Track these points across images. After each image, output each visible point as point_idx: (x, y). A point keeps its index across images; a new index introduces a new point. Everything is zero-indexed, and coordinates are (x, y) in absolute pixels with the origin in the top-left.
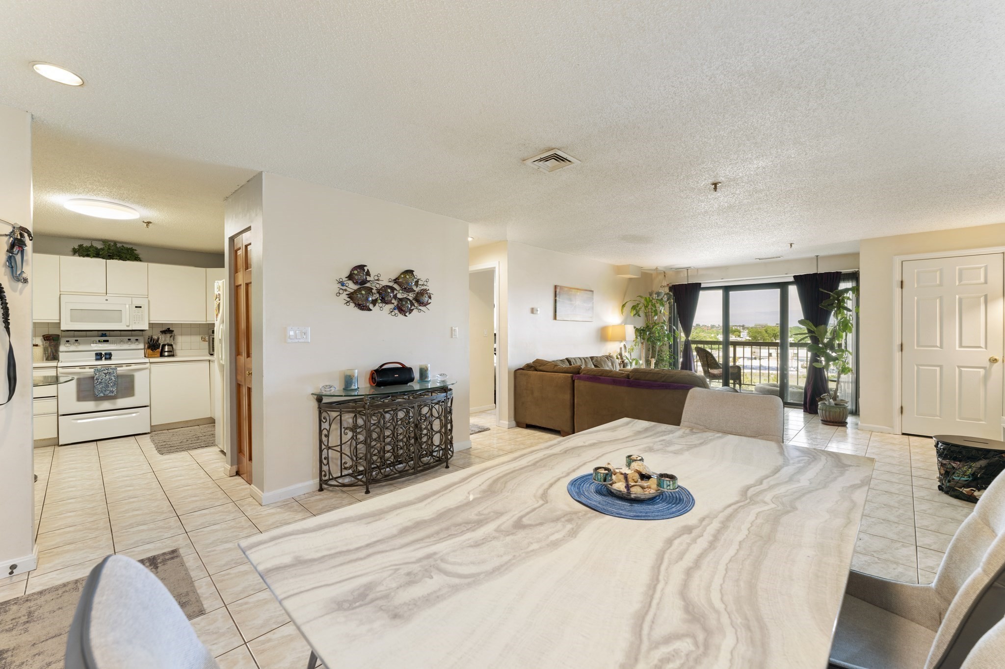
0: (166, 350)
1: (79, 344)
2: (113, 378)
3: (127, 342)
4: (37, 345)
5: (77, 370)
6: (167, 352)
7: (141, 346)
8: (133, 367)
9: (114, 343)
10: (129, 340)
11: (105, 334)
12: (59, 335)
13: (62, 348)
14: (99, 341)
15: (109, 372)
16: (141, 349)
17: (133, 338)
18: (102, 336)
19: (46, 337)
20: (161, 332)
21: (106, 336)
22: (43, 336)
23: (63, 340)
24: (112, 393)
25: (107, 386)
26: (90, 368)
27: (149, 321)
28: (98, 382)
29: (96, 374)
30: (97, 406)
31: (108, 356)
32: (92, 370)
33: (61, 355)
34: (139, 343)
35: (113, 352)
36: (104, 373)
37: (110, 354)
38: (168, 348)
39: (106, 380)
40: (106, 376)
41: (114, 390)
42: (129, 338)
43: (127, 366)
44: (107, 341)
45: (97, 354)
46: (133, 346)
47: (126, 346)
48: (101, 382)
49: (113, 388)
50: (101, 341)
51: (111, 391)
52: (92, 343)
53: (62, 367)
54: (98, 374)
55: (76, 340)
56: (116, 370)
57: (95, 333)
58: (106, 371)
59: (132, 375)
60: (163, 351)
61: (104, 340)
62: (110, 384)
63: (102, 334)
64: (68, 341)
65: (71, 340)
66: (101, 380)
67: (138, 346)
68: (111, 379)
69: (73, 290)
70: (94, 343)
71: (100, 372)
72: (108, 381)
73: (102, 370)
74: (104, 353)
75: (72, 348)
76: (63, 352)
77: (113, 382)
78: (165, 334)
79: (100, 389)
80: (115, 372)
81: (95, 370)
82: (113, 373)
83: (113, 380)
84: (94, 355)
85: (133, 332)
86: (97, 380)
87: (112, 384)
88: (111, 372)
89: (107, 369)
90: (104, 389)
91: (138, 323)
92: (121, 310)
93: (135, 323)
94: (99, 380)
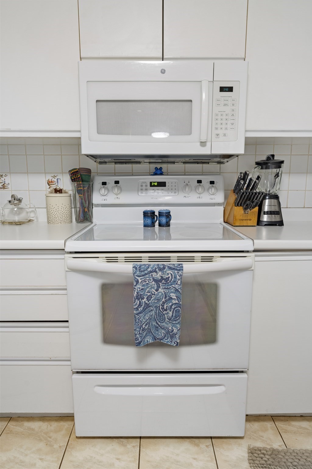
0: (266, 208)
1: (121, 189)
2: (173, 296)
3: (196, 188)
4: (61, 191)
5: (100, 264)
6: (268, 213)
7: (220, 198)
9: (175, 189)
10: (199, 182)
11: (161, 168)
12: (89, 171)
13: (97, 198)
14: (151, 183)
15: (166, 276)
16: (219, 204)
17: (206, 179)
18: (155, 174)
19: (75, 174)
20: (258, 164)
21: (161, 174)
22: (70, 172)
23: (98, 181)
24: (172, 337)
25: (160, 317)
26: (127, 260)
27: (245, 129)
28: (140, 305)
29: (137, 282)
30: (141, 358)
31: (164, 220)
33: (95, 210)
34: (217, 189)
35: (173, 211)
36: (155, 280)
37: (168, 215)
38: (270, 205)
39: (159, 300)
40: (159, 287)
41: (175, 331)
42: (199, 178)
43: (204, 260)
44: (162, 184)
45: (145, 214)
46: (206, 198)
47: (193, 198)
48: (147, 306)
49: (174, 325)
50: (154, 186)
51: (168, 332)
52: (140, 188)
53: (71, 253)
54: (140, 281)
55: (117, 182)
56: (180, 273)
57: (145, 167)
58: (158, 275)
59: (215, 287)
60: (262, 213)
61: (158, 182)
62: (166, 310)
63: (156, 168)
64: (104, 184)
65: (110, 180)
66: (147, 298)
67: (213, 197)
68: (169, 299)
69: (102, 55)
70: (142, 189)
71: (146, 274)
72: (164, 303)
73: (149, 270)
74: (157, 214)
75: (111, 199)
76: (98, 205)
77: (173, 307)
78: (266, 168)
79: (146, 325)
80: (178, 277)
81: (136, 268)
82: (174, 281)
83: (174, 302)
84: (142, 216)
85: (204, 165)
86: (138, 299)
87: (171, 313)
88: (170, 275)
89: (160, 270)
90: (154, 323)
91: (225, 135)
92: (191, 101)
93: (218, 135)
94: (143, 298)
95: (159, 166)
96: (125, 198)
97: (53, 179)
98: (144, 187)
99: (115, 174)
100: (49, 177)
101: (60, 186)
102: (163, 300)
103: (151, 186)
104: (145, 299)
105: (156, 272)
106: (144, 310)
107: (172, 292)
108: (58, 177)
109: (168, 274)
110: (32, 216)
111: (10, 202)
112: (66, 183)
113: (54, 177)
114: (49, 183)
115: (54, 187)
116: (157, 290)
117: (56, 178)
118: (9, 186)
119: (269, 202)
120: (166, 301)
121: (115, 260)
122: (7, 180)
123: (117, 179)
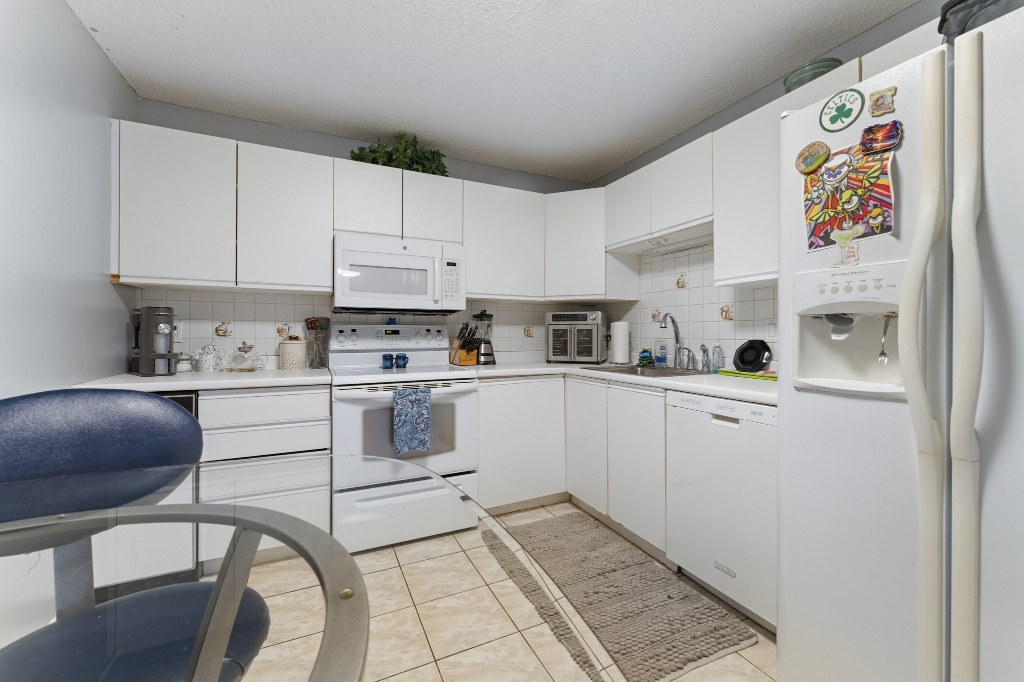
0: (483, 351)
1: (358, 336)
2: (424, 412)
3: (426, 336)
4: (297, 338)
5: (363, 393)
6: (484, 355)
7: (445, 343)
8: (456, 387)
9: (408, 338)
10: (428, 330)
11: (395, 319)
12: (328, 320)
13: (334, 345)
14: (386, 331)
15: (418, 398)
16: (445, 349)
17: (433, 329)
18: (389, 323)
19: (311, 323)
20: (475, 316)
21: (395, 324)
22: (306, 320)
23: (335, 329)
24: (424, 444)
25: (415, 430)
26: (386, 389)
27: (466, 293)
28: (400, 421)
29: (397, 403)
30: (396, 469)
31: (401, 362)
32: (390, 393)
33: (331, 356)
34: (443, 337)
35: (408, 354)
36: (410, 401)
37: (404, 358)
38: (485, 349)
39: (413, 417)
40: (413, 406)
41: (426, 439)
42: (428, 327)
43: (444, 386)
44: (396, 332)
45: (385, 358)
46: (434, 344)
47: (424, 344)
48: (405, 422)
49: (425, 434)
50: (389, 334)
51: (421, 441)
52: (376, 335)
53: (339, 386)
54: (399, 402)
55: (354, 330)
56: (429, 394)
57: (378, 317)
58: (413, 398)
59: (452, 407)
60: (480, 355)
61: (392, 331)
62: (419, 424)
63: (390, 318)
64: (341, 331)
65: (348, 328)
66: (405, 416)
67: (440, 343)
68: (421, 415)
69: (353, 229)
70: (378, 337)
71: (404, 397)
72: (417, 419)
73: (406, 394)
74: (395, 356)
75: (349, 345)
76: (334, 352)
77: (425, 421)
78: (480, 321)
79: (404, 437)
80: (428, 398)
81: (396, 393)
82: (425, 401)
83: (425, 416)
84: (382, 359)
85: (431, 317)
86: (398, 417)
87: (423, 426)
88: (422, 397)
89: (414, 393)
90: (410, 436)
91: (451, 296)
92: (426, 270)
93: (446, 296)
94: (402, 416)
95: (393, 317)
96: (361, 344)
97: (284, 327)
98: (380, 335)
99: (349, 323)
100: (280, 325)
101: (293, 333)
102: (417, 416)
103: (386, 334)
104: (403, 417)
105: (411, 395)
106: (403, 425)
107: (424, 410)
108: (289, 325)
109: (420, 396)
110: (258, 364)
111: (240, 349)
112: (298, 329)
113: (285, 325)
114: (279, 331)
115: (285, 335)
116: (412, 409)
117: (288, 326)
118: (232, 334)
119: (485, 347)
120: (419, 417)
121: (376, 390)
122: (230, 327)
123: (354, 327)
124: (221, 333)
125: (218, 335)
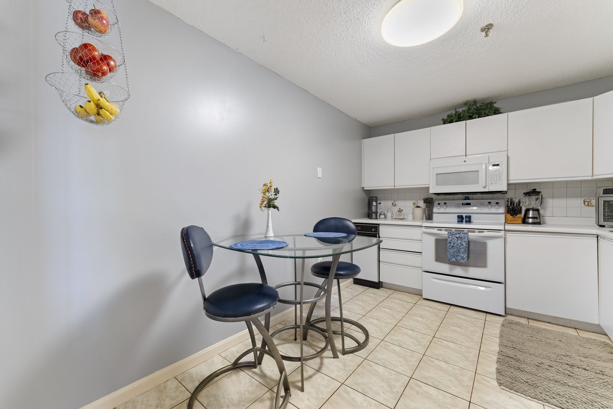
0: (531, 216)
1: (447, 206)
2: (464, 243)
3: (487, 206)
4: (419, 207)
5: (435, 231)
6: (531, 218)
7: (502, 210)
8: (486, 234)
9: (475, 206)
10: (490, 203)
11: (468, 197)
12: (432, 199)
13: (435, 210)
14: (462, 203)
15: (461, 236)
16: (502, 213)
17: (493, 202)
18: (465, 199)
19: (426, 200)
20: (524, 194)
21: (469, 199)
22: (424, 199)
23: (436, 203)
24: (463, 259)
25: (459, 251)
26: (446, 230)
27: (508, 180)
28: (450, 246)
29: (449, 237)
30: (451, 270)
31: (468, 219)
32: (446, 232)
33: (434, 215)
34: (500, 206)
35: (473, 216)
36: (456, 237)
37: (470, 217)
38: (533, 214)
39: (458, 245)
40: (458, 240)
41: (465, 257)
42: (490, 201)
43: (479, 232)
44: (469, 204)
45: (458, 217)
46: (493, 210)
47: (486, 210)
48: (453, 247)
49: (464, 255)
50: (464, 205)
51: (462, 258)
52: (457, 205)
53: (424, 227)
54: (450, 237)
55: (445, 203)
56: (467, 235)
57: (460, 196)
58: (458, 236)
59: (485, 244)
60: (526, 218)
61: (466, 203)
62: (461, 249)
63: (466, 197)
64: (439, 204)
65: (442, 202)
66: (453, 244)
67: (497, 210)
68: (462, 245)
70: (458, 206)
71: (453, 235)
72: (460, 246)
73: (454, 233)
74: (464, 217)
75: (442, 210)
76: (436, 213)
77: (464, 248)
78: (529, 196)
79: (452, 253)
80: (466, 237)
81: (449, 233)
82: (464, 238)
83: (464, 246)
84: (457, 218)
85: (494, 195)
86: (449, 243)
87: (463, 250)
88: (462, 236)
89: (459, 234)
90: (456, 254)
91: (496, 183)
92: (478, 171)
93: (492, 183)
94: (451, 243)
95: (467, 196)
96: (448, 210)
97: (416, 202)
98: (459, 205)
99: (445, 200)
100: (414, 202)
101: (419, 205)
102: (460, 245)
103: (462, 204)
104: (452, 244)
105: (457, 234)
106: (452, 248)
107: (463, 242)
108: (418, 201)
109: (462, 235)
110: (406, 217)
111: (398, 211)
112: (422, 204)
113: (416, 201)
114: (414, 204)
115: (416, 205)
116: (457, 241)
118: (397, 205)
119: (532, 213)
120: (461, 245)
121: (441, 230)
122: (397, 203)
123: (445, 202)
124: (394, 205)
125: (393, 206)
